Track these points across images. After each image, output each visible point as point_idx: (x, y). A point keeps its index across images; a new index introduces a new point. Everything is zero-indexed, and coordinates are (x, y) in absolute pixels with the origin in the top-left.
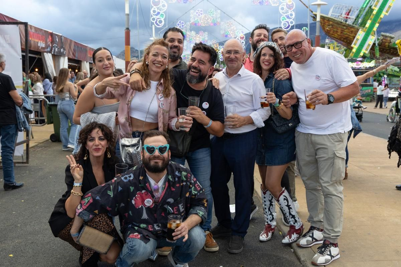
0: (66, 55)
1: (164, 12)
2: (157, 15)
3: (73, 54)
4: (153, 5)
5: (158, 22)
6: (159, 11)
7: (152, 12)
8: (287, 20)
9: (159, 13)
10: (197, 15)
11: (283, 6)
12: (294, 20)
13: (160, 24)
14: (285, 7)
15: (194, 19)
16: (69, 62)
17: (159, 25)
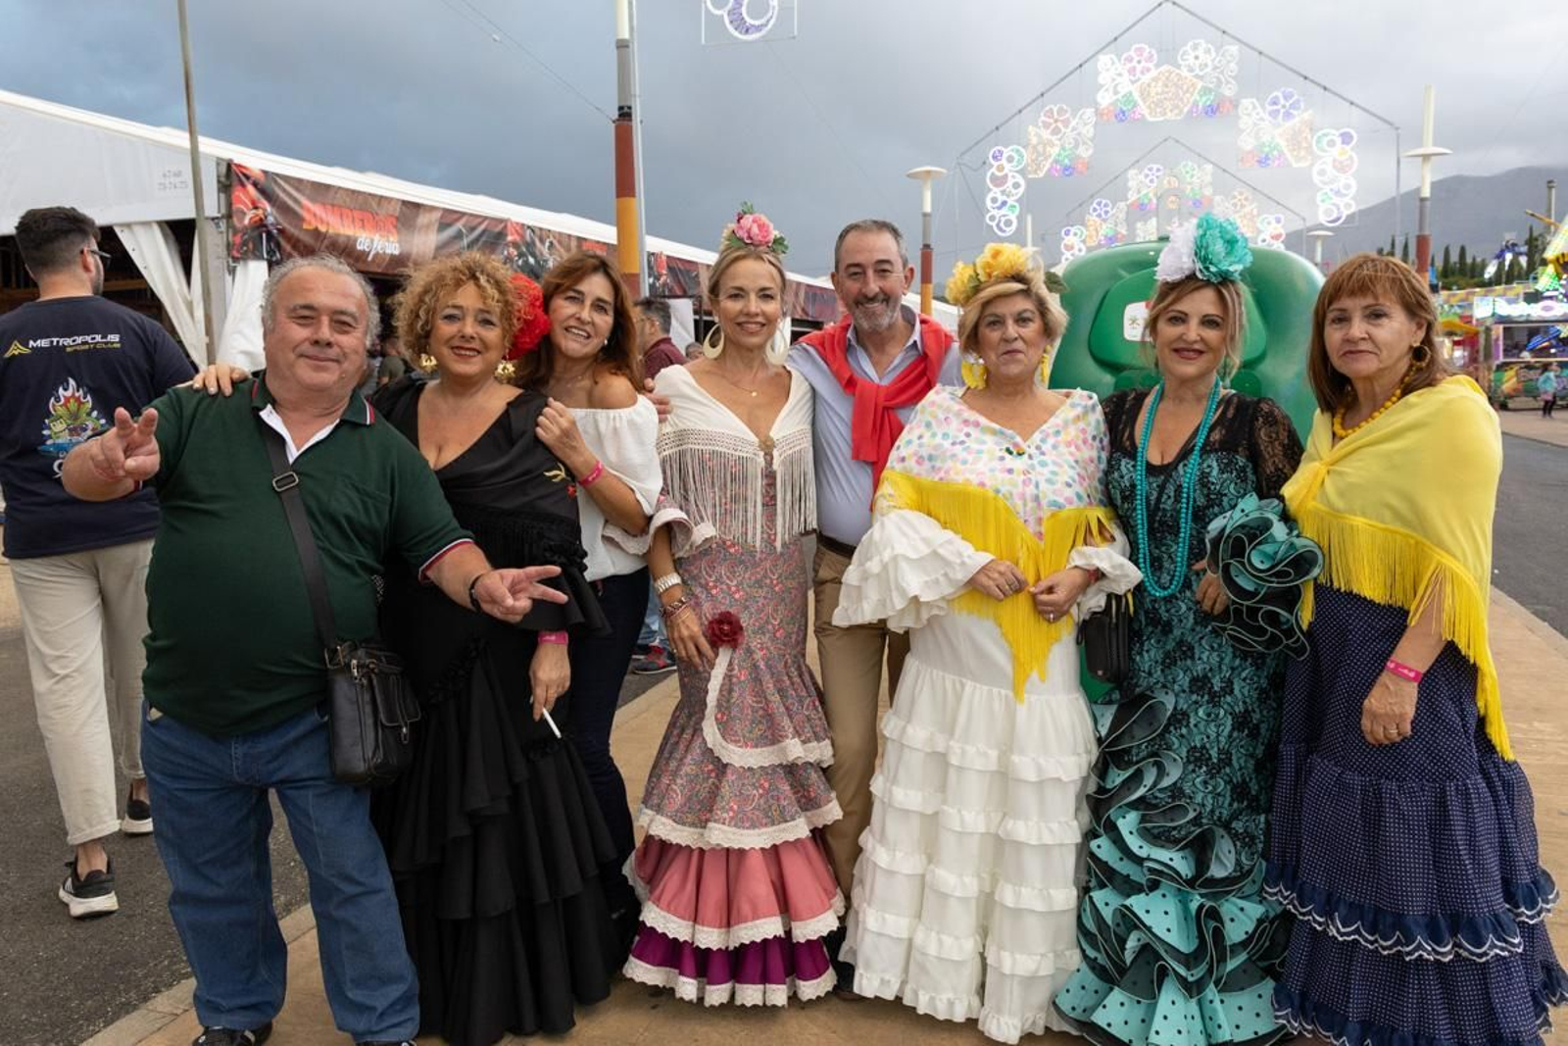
0: (789, 313)
1: (1017, 201)
2: (999, 208)
3: (803, 310)
4: (991, 186)
5: (1002, 225)
6: (1005, 198)
7: (989, 203)
8: (1336, 200)
9: (1004, 203)
10: (1148, 180)
11: (1323, 166)
12: (1354, 198)
13: (1007, 229)
14: (1329, 169)
15: (1139, 192)
16: (793, 325)
17: (1004, 231)
